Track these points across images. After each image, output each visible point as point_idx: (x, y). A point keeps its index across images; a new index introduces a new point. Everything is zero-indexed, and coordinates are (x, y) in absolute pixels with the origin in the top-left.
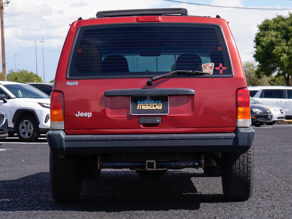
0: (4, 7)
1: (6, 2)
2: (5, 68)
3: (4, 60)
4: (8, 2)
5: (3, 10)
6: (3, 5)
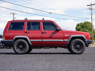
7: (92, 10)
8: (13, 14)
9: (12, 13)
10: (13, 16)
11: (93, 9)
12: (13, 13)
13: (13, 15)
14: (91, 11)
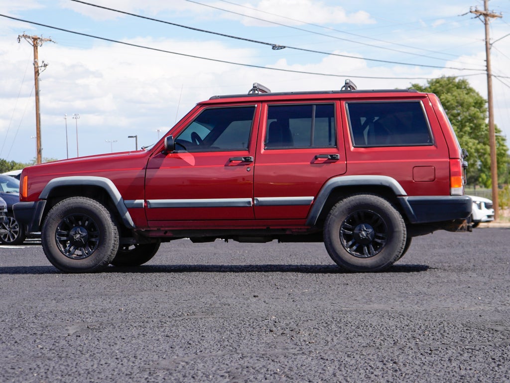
0: (40, 72)
1: (43, 65)
2: (41, 154)
3: (39, 145)
4: (45, 66)
5: (38, 75)
6: (39, 68)
7: (491, 21)
8: (31, 41)
9: (25, 37)
10: (36, 57)
11: (493, 16)
12: (35, 39)
13: (35, 47)
14: (486, 24)
